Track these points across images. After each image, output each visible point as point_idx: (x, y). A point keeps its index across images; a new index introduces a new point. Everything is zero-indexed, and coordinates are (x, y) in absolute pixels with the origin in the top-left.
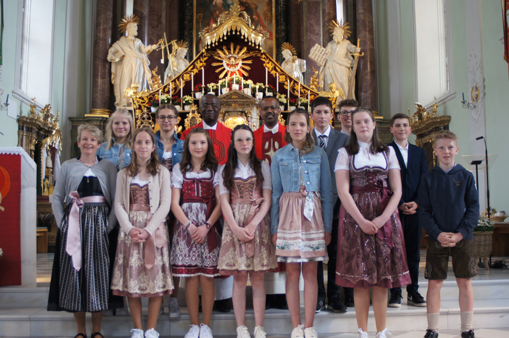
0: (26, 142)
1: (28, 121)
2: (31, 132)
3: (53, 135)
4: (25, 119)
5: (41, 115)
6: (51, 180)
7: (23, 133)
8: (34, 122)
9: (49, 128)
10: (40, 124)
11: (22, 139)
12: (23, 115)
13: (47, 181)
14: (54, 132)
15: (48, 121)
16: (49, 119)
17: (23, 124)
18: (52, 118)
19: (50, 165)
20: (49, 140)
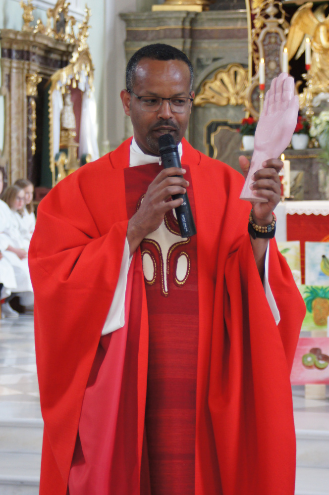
0: (18, 80)
1: (19, 37)
2: (28, 59)
3: (74, 64)
4: (12, 36)
5: (50, 24)
6: (75, 155)
7: (11, 62)
8: (31, 39)
9: (68, 46)
10: (45, 42)
11: (9, 77)
12: (10, 26)
13: (63, 158)
14: (75, 56)
15: (64, 32)
16: (68, 29)
17: (11, 45)
18: (74, 23)
19: (70, 122)
20: (63, 76)
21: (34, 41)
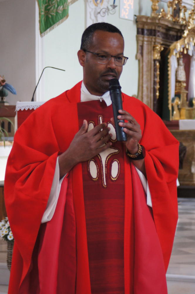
0: (148, 49)
1: (149, 21)
2: (155, 35)
3: (185, 38)
4: (144, 20)
5: (169, 11)
6: (185, 99)
7: (143, 38)
8: (157, 21)
9: (182, 26)
10: (166, 23)
11: (142, 47)
12: (143, 14)
13: (177, 101)
14: (186, 32)
15: (179, 17)
16: (182, 15)
17: (144, 26)
18: (185, 11)
19: (182, 77)
20: (178, 46)
21: (159, 23)
